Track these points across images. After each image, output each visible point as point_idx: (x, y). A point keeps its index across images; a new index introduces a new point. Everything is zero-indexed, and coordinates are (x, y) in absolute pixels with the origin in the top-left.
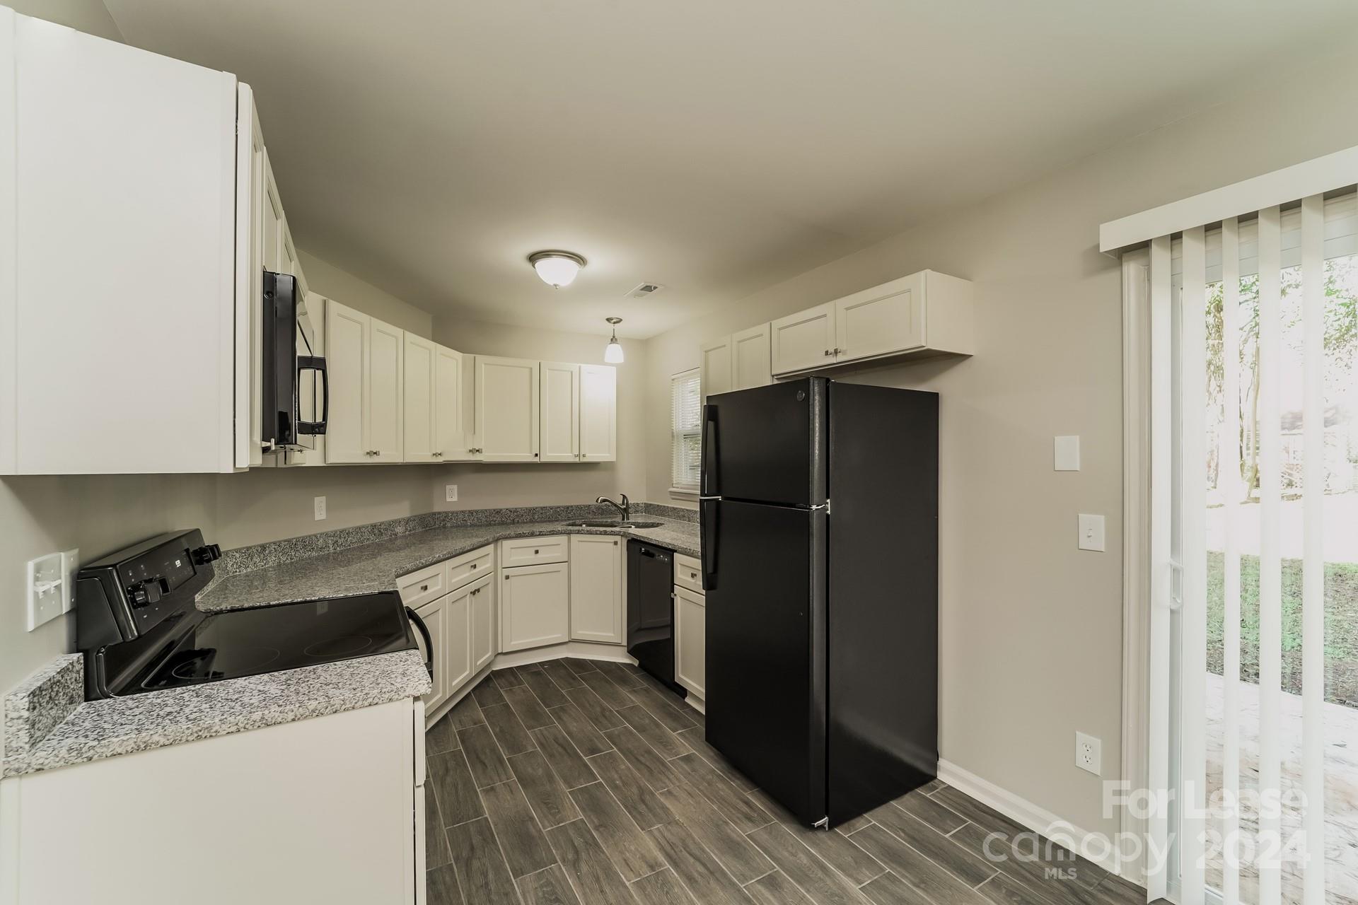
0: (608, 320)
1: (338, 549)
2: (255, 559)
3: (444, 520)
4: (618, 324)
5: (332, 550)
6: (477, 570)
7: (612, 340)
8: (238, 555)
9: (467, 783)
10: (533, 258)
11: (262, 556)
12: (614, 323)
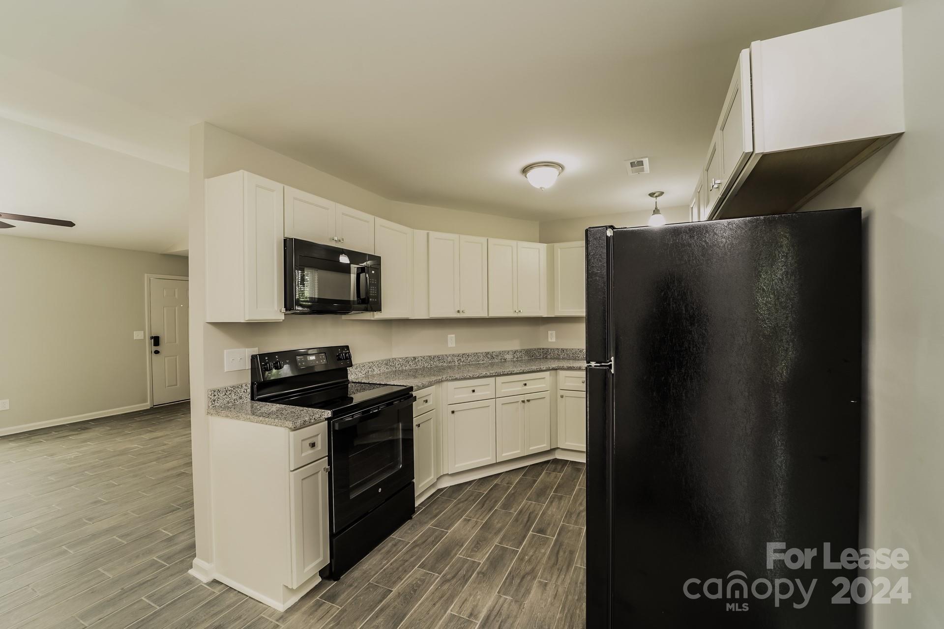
0: (651, 195)
1: (461, 363)
2: (410, 363)
3: (546, 354)
4: (660, 197)
5: (457, 363)
6: (526, 387)
7: (654, 211)
8: (401, 360)
9: (465, 511)
10: (525, 170)
11: (414, 362)
12: (656, 197)
